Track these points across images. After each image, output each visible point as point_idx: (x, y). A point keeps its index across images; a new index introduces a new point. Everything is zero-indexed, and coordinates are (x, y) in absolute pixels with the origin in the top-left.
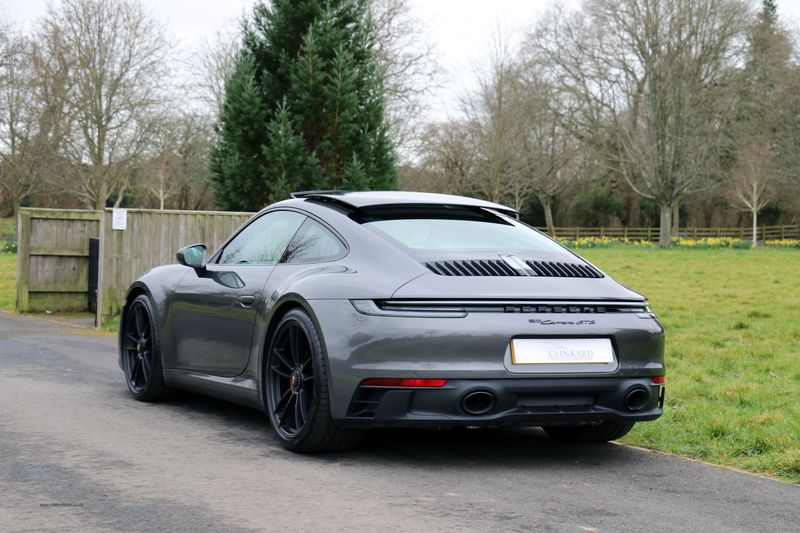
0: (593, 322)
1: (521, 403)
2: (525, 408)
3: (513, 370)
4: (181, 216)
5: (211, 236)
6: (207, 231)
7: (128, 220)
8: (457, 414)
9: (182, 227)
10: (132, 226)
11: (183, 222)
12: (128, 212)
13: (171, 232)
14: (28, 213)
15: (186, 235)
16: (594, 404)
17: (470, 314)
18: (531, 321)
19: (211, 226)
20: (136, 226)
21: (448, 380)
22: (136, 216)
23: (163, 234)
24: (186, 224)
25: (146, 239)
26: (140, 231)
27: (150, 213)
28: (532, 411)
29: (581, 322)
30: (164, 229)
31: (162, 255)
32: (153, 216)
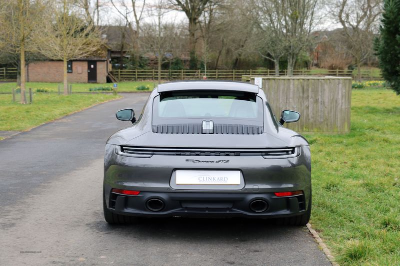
0: (227, 161)
1: (184, 205)
2: (187, 208)
3: (174, 187)
4: (291, 81)
5: (308, 90)
6: (305, 88)
7: (263, 83)
8: (145, 210)
9: (291, 86)
10: (265, 86)
11: (292, 83)
12: (263, 79)
13: (285, 89)
14: (245, 78)
15: (294, 90)
16: (232, 208)
17: (154, 156)
18: (187, 160)
19: (308, 85)
20: (267, 86)
21: (140, 192)
22: (267, 81)
23: (281, 90)
24: (294, 84)
25: (273, 93)
26: (269, 89)
27: (274, 79)
28: (188, 210)
29: (219, 161)
30: (282, 88)
31: (281, 101)
32: (276, 80)
